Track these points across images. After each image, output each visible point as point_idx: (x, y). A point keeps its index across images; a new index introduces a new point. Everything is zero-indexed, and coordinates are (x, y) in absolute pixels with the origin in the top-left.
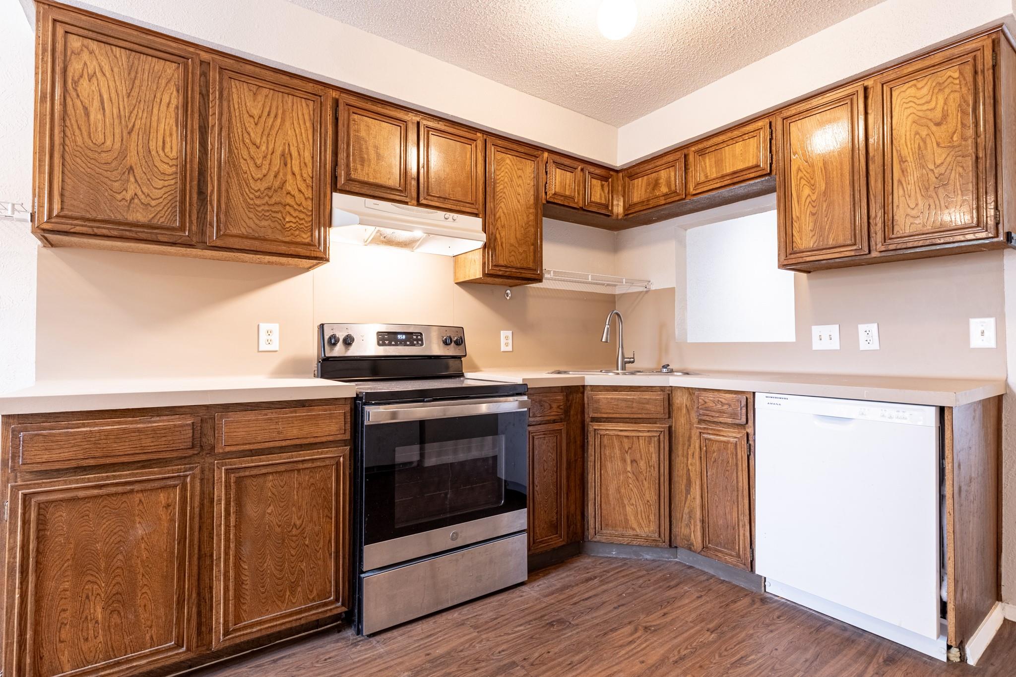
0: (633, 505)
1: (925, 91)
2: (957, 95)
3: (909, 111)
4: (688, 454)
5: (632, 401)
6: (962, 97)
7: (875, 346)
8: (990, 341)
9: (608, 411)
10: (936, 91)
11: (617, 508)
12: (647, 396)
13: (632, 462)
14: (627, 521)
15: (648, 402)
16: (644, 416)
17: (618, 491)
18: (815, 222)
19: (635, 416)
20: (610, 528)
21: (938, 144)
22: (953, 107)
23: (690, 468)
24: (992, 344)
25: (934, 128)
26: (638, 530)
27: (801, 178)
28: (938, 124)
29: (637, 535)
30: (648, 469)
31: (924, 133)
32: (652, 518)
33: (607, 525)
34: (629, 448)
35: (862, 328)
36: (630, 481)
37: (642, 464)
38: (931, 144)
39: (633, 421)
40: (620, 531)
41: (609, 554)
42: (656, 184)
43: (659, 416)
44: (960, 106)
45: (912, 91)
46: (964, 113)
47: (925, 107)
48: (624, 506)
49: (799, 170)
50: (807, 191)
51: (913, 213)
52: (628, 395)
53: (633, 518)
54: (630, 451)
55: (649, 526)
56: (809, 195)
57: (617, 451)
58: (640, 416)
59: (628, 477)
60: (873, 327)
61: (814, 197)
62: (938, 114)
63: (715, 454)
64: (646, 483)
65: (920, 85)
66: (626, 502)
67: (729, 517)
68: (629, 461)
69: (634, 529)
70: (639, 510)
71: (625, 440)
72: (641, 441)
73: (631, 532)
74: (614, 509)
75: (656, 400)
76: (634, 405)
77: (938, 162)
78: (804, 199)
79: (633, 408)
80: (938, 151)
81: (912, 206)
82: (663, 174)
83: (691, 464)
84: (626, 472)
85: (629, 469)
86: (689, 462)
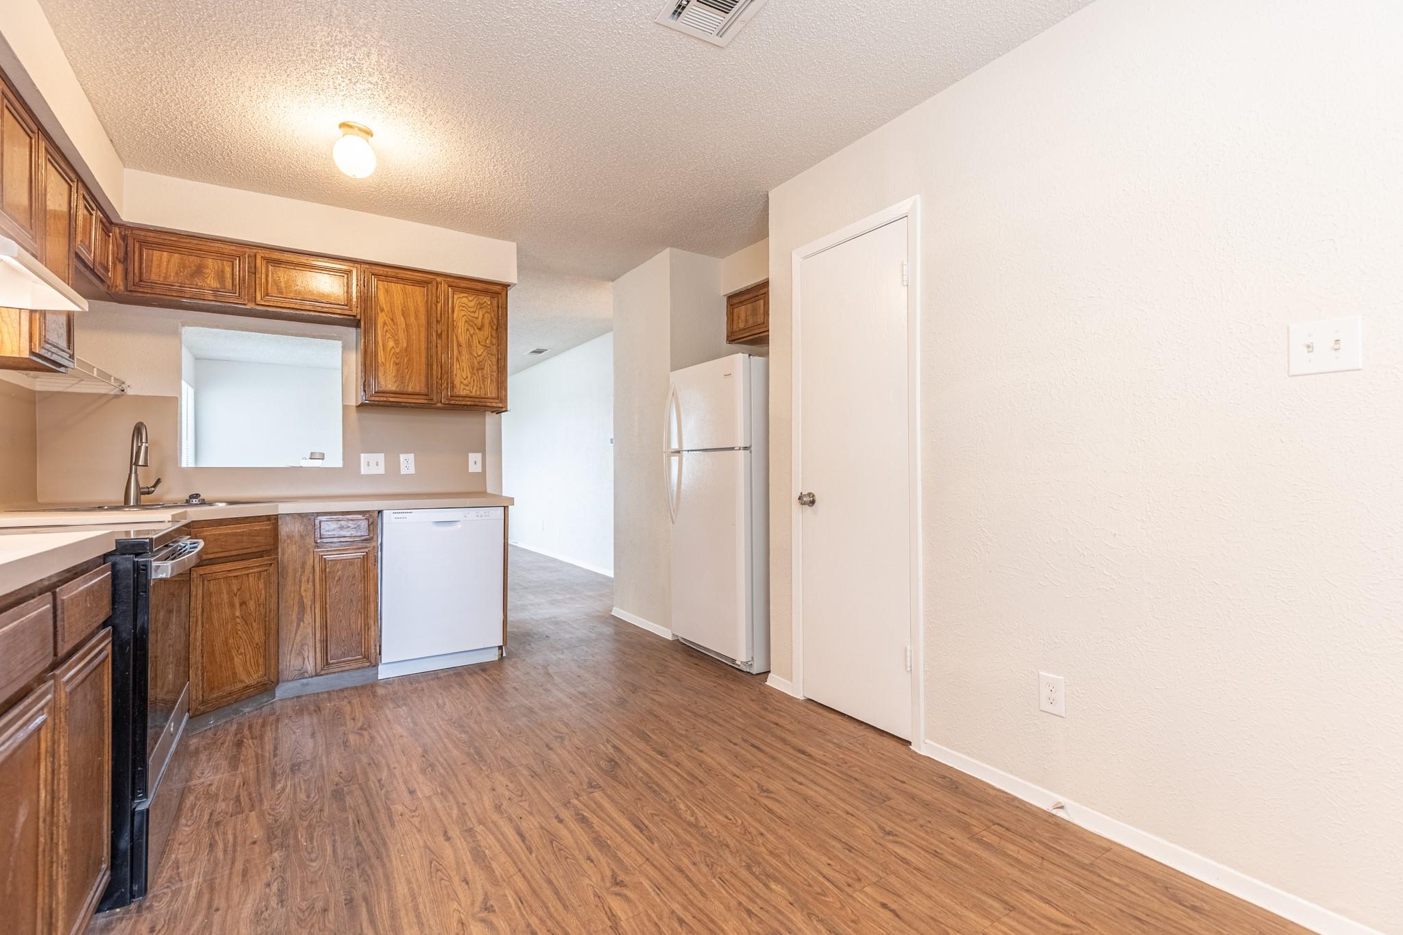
0: (241, 654)
1: (472, 304)
2: (489, 316)
3: (463, 313)
4: (300, 582)
5: (242, 534)
6: (491, 318)
7: (412, 471)
8: (478, 469)
9: (216, 550)
10: (478, 307)
11: (224, 664)
12: (257, 527)
13: (241, 605)
14: (234, 674)
15: (258, 533)
16: (255, 550)
17: (226, 642)
18: (398, 371)
19: (245, 551)
20: (216, 691)
21: (479, 342)
22: (487, 322)
23: (304, 595)
24: (480, 471)
25: (477, 330)
26: (247, 681)
27: (386, 331)
28: (480, 329)
29: (247, 687)
30: (258, 608)
31: (472, 332)
32: (261, 661)
33: (212, 689)
34: (238, 590)
35: (402, 457)
36: (239, 627)
37: (252, 605)
38: (475, 341)
39: (239, 558)
40: (228, 689)
41: (206, 726)
42: (199, 271)
43: (268, 548)
44: (490, 322)
45: (465, 300)
46: (492, 327)
47: (472, 314)
48: (232, 659)
49: (385, 324)
50: (391, 344)
51: (465, 382)
52: (237, 528)
53: (241, 669)
54: (238, 593)
55: (258, 671)
56: (393, 347)
57: (225, 597)
58: (249, 551)
59: (237, 624)
60: (411, 457)
61: (398, 351)
62: (479, 322)
63: (340, 572)
64: (254, 624)
65: (470, 298)
66: (234, 653)
67: (354, 626)
68: (237, 605)
69: (242, 681)
70: (248, 657)
71: (234, 581)
72: (251, 579)
73: (240, 686)
74: (221, 666)
75: (266, 530)
76: (245, 538)
77: (479, 353)
78: (389, 349)
79: (242, 542)
80: (479, 346)
81: (465, 377)
82: (211, 264)
83: (305, 591)
84: (234, 618)
85: (238, 614)
86: (302, 589)
